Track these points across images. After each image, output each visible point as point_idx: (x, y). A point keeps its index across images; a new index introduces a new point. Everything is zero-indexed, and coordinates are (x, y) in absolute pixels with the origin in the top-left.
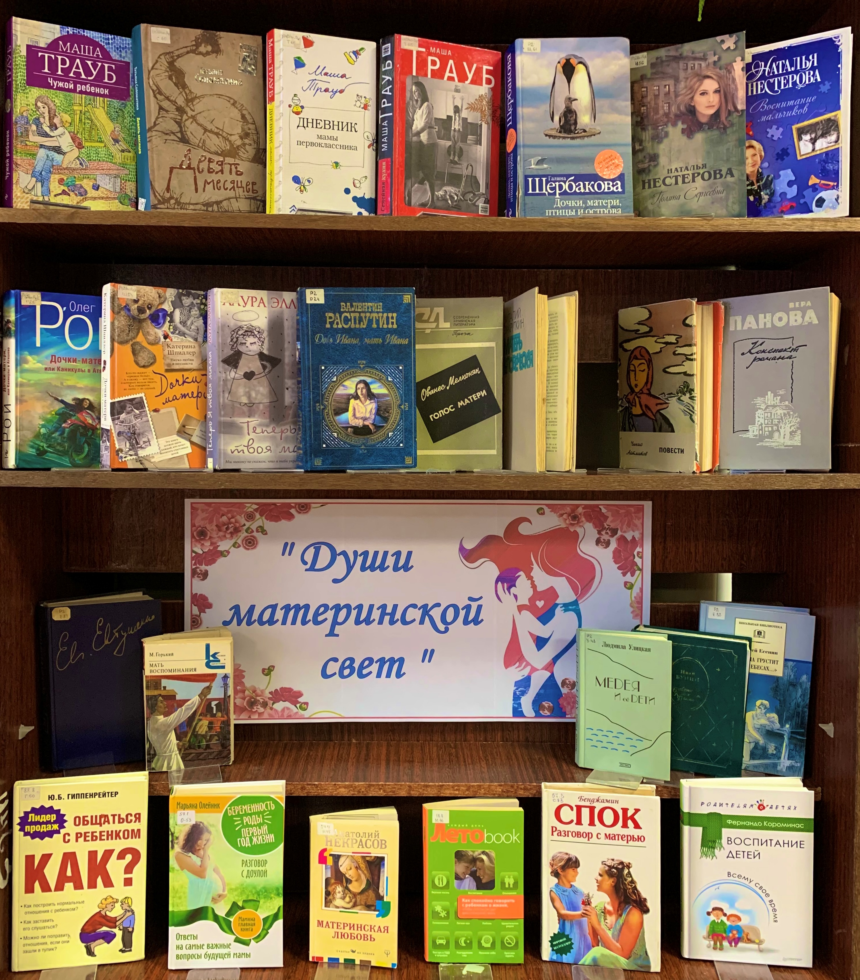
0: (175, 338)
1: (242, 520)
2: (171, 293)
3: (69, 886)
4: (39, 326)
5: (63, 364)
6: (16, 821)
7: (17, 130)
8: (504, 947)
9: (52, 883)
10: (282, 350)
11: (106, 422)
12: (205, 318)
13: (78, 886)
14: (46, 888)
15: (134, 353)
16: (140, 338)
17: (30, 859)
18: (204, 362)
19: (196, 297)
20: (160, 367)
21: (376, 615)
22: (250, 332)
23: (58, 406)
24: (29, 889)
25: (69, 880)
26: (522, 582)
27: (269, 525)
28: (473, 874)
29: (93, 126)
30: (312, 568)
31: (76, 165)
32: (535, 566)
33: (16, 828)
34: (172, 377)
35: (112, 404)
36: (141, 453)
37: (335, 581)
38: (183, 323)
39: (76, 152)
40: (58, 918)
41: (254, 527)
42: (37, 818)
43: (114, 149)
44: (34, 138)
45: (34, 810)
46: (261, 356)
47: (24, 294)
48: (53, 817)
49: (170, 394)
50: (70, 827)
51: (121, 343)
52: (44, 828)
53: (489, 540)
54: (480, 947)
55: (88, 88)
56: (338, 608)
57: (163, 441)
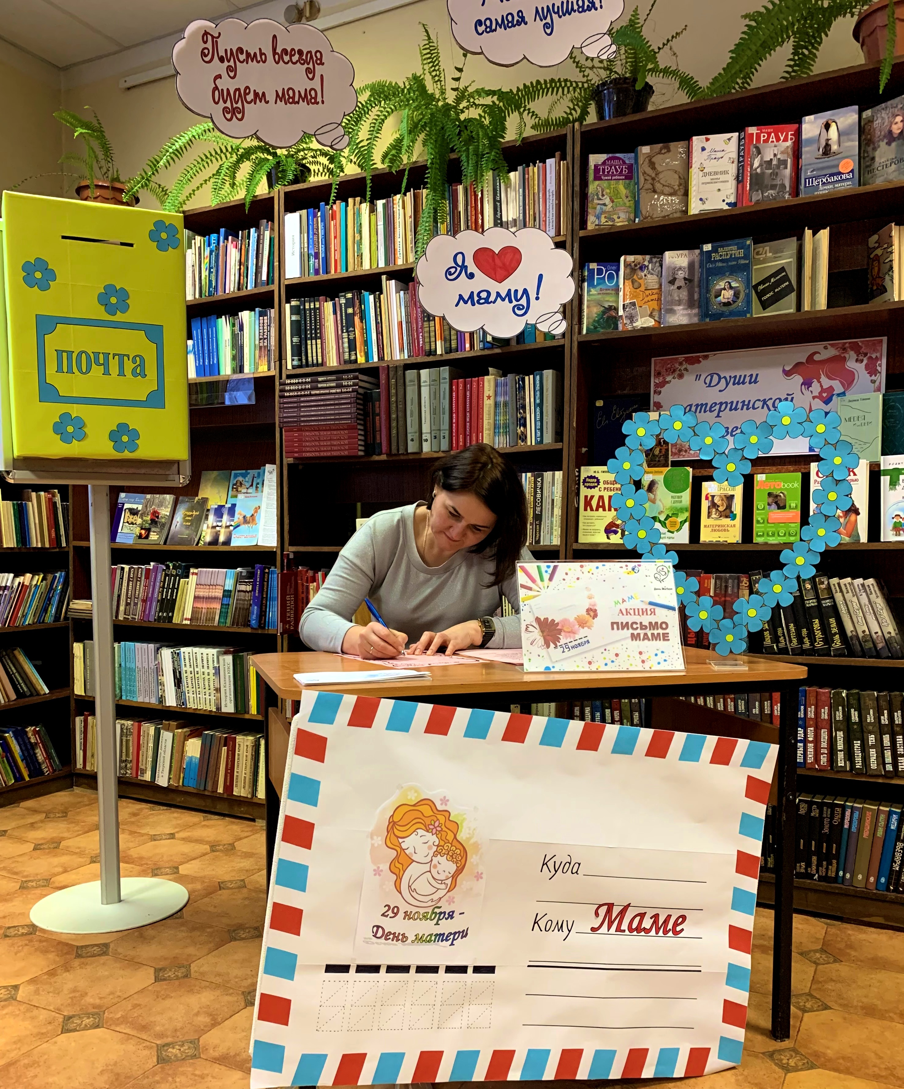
0: (649, 276)
1: (677, 365)
2: (648, 257)
3: (601, 509)
4: (596, 277)
5: (604, 292)
6: (582, 481)
7: (590, 199)
8: (790, 535)
9: (594, 508)
10: (694, 275)
11: (621, 312)
12: (661, 266)
13: (604, 510)
14: (592, 509)
15: (633, 283)
16: (635, 277)
17: (586, 497)
18: (661, 285)
19: (658, 258)
20: (642, 288)
21: (740, 405)
22: (680, 269)
23: (602, 309)
24: (586, 509)
25: (601, 507)
26: (815, 385)
27: (689, 367)
28: (776, 503)
29: (618, 193)
30: (709, 386)
31: (611, 209)
32: (822, 376)
33: (581, 484)
34: (647, 292)
35: (624, 305)
36: (634, 325)
37: (720, 391)
38: (653, 269)
39: (611, 204)
40: (597, 522)
41: (682, 369)
42: (590, 480)
43: (626, 201)
44: (596, 201)
45: (588, 477)
46: (685, 279)
47: (591, 264)
48: (595, 480)
49: (646, 299)
50: (602, 485)
51: (627, 279)
52: (592, 485)
53: (798, 364)
54: (779, 535)
55: (617, 177)
56: (721, 404)
57: (643, 319)
